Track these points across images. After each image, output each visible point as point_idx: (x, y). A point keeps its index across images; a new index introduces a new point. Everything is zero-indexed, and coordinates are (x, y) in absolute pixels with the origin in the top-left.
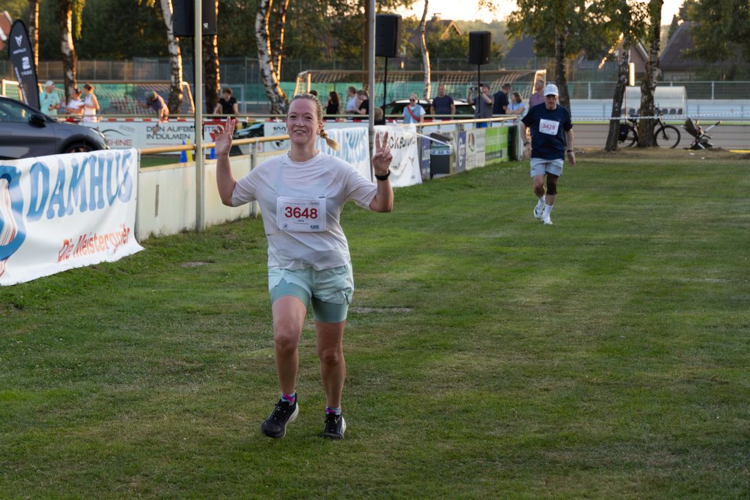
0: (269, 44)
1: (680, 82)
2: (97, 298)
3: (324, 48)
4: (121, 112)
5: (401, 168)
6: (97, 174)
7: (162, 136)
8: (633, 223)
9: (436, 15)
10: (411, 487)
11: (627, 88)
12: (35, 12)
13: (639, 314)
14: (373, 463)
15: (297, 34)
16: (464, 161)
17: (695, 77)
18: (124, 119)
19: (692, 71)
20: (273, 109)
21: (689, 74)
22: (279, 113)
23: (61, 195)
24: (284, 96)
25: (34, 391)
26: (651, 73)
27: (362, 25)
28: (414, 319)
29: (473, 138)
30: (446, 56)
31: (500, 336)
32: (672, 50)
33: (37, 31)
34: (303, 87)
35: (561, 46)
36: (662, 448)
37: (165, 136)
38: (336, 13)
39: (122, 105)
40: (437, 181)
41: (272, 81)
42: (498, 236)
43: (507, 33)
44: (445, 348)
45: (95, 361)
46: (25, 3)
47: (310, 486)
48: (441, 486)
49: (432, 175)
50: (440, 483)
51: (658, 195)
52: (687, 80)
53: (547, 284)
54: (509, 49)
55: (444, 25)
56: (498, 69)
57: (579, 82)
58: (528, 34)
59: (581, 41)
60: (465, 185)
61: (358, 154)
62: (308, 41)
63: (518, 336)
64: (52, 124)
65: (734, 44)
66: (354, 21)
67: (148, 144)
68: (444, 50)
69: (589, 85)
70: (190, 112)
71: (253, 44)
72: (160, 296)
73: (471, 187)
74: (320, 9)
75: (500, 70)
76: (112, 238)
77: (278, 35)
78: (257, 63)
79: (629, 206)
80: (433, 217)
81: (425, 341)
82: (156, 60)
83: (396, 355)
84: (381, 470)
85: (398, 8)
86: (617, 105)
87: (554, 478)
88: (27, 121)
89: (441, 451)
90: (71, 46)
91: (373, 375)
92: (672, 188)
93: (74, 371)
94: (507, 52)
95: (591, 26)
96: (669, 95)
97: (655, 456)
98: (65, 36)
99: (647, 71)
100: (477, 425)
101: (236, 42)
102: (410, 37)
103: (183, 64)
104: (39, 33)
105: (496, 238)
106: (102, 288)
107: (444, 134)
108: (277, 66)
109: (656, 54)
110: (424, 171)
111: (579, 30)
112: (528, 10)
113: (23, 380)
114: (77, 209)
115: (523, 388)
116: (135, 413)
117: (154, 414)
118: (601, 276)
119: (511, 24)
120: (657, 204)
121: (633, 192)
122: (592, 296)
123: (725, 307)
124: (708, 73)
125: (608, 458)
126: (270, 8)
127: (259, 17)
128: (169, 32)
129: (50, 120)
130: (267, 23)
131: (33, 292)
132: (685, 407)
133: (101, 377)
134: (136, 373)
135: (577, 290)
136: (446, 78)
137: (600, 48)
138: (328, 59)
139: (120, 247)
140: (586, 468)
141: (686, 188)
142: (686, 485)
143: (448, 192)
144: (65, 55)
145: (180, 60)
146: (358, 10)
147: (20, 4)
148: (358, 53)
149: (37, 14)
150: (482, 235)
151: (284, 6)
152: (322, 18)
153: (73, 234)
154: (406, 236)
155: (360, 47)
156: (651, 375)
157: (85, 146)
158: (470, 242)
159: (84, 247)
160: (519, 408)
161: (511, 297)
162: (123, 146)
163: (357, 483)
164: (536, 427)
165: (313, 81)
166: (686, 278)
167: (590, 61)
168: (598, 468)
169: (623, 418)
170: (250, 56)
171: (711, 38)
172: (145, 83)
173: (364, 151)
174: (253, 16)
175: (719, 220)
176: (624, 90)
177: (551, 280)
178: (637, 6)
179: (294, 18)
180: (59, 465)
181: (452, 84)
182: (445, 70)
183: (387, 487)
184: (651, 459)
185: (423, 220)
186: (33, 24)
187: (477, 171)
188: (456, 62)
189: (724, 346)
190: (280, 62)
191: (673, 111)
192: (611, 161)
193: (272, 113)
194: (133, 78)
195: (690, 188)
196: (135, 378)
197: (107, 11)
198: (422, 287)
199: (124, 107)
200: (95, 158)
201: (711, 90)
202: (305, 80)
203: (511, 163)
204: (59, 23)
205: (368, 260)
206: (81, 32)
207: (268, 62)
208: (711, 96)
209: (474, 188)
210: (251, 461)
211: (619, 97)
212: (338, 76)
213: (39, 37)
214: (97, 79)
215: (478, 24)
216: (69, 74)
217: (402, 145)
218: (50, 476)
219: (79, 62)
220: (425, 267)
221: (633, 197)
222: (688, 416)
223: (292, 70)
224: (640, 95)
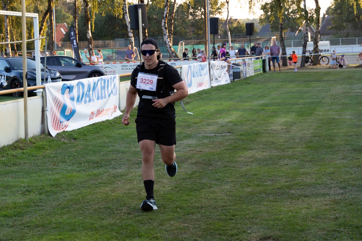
0: (167, 31)
1: (327, 39)
2: (105, 134)
3: (188, 32)
4: (111, 60)
5: (221, 78)
6: (103, 85)
7: (127, 69)
8: (314, 95)
9: (231, 17)
10: (236, 207)
11: (308, 42)
12: (76, 22)
13: (321, 132)
14: (220, 198)
15: (178, 27)
16: (246, 73)
17: (333, 37)
18: (112, 63)
19: (332, 35)
20: (170, 56)
21: (331, 36)
22: (172, 58)
23: (89, 94)
24: (174, 51)
25: (82, 173)
26: (317, 36)
27: (203, 22)
28: (231, 137)
29: (249, 64)
30: (236, 33)
31: (266, 143)
32: (324, 27)
33: (77, 30)
34: (181, 47)
35: (281, 27)
36: (336, 187)
37: (128, 69)
38: (193, 18)
39: (111, 57)
40: (236, 82)
41: (169, 45)
42: (261, 103)
43: (259, 23)
44: (245, 149)
45: (106, 160)
46: (72, 19)
47: (195, 208)
48: (248, 206)
49: (234, 80)
50: (247, 205)
51: (323, 83)
52: (330, 38)
53: (283, 121)
54: (260, 29)
55: (235, 21)
56: (256, 37)
57: (288, 41)
58: (267, 23)
59: (288, 25)
60: (247, 83)
61: (205, 73)
62: (182, 29)
63: (273, 143)
64: (84, 66)
65: (348, 24)
66: (200, 21)
67: (122, 72)
68: (235, 31)
69: (292, 42)
70: (138, 59)
71: (161, 31)
72: (130, 133)
73: (249, 83)
74: (186, 17)
75: (257, 37)
76: (110, 110)
77: (171, 27)
78: (163, 39)
79: (312, 89)
80: (235, 96)
81: (236, 147)
82: (124, 39)
83: (225, 153)
84: (223, 201)
85: (216, 15)
86: (304, 49)
87: (294, 201)
88: (75, 65)
89: (247, 192)
90: (91, 35)
91: (217, 161)
92: (328, 81)
93: (97, 164)
94: (260, 30)
95: (292, 19)
96: (324, 44)
97: (333, 190)
98: (88, 31)
99: (316, 35)
100: (260, 180)
101: (154, 31)
102: (222, 26)
103: (134, 40)
104: (78, 31)
105: (261, 104)
106: (107, 130)
107: (238, 63)
108: (171, 40)
109: (319, 28)
110: (231, 78)
111: (287, 21)
112: (267, 14)
113: (77, 169)
114: (96, 99)
115: (277, 164)
116: (123, 181)
117: (131, 181)
118: (304, 117)
119: (260, 19)
120: (323, 87)
121: (313, 83)
122: (301, 125)
123: (354, 127)
124: (338, 35)
125: (314, 192)
126: (167, 17)
127: (163, 21)
128: (128, 28)
129: (84, 64)
130: (166, 23)
131: (80, 133)
132: (343, 170)
133: (108, 167)
134: (122, 164)
135: (295, 123)
136: (237, 41)
137: (295, 28)
138: (190, 36)
139: (113, 113)
140: (306, 196)
141: (333, 80)
142: (347, 202)
143: (240, 86)
144: (88, 39)
145: (133, 38)
146: (201, 16)
147: (70, 20)
148: (202, 33)
149: (77, 23)
150: (255, 102)
151: (173, 16)
152: (187, 20)
153: (95, 109)
154: (226, 104)
155: (202, 31)
156: (328, 156)
157: (98, 74)
158: (251, 106)
159: (99, 114)
160: (276, 172)
161: (270, 127)
162: (112, 73)
163: (214, 206)
164: (284, 180)
165: (185, 45)
166: (337, 116)
167: (292, 33)
168: (311, 196)
169: (319, 175)
170: (160, 36)
171: (339, 21)
172: (120, 48)
173: (207, 71)
174: (160, 20)
175: (348, 93)
176: (307, 43)
177: (284, 120)
178: (311, 10)
179: (177, 21)
180: (93, 204)
181: (239, 44)
182: (236, 38)
183: (226, 208)
184: (332, 192)
185: (232, 98)
186: (76, 27)
187: (251, 77)
188: (240, 35)
189: (356, 144)
190: (172, 38)
191: (325, 51)
192: (303, 71)
193: (170, 58)
194: (115, 47)
195: (335, 81)
196: (122, 166)
197: (104, 21)
198: (234, 125)
199: (112, 58)
200: (102, 79)
201: (340, 42)
202: (182, 44)
203: (264, 73)
204: (86, 26)
205: (211, 114)
206: (94, 29)
207: (167, 38)
208: (340, 44)
209: (250, 84)
210: (171, 199)
211: (305, 46)
212: (195, 42)
213: (78, 32)
214: (101, 48)
215: (248, 20)
216: (90, 46)
217: (222, 68)
218: (90, 209)
219: (94, 41)
220: (234, 116)
221: (313, 85)
222: (345, 173)
223: (177, 41)
224: (313, 45)
